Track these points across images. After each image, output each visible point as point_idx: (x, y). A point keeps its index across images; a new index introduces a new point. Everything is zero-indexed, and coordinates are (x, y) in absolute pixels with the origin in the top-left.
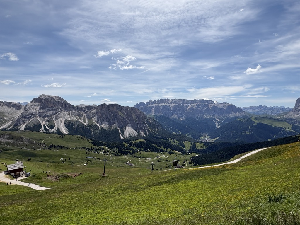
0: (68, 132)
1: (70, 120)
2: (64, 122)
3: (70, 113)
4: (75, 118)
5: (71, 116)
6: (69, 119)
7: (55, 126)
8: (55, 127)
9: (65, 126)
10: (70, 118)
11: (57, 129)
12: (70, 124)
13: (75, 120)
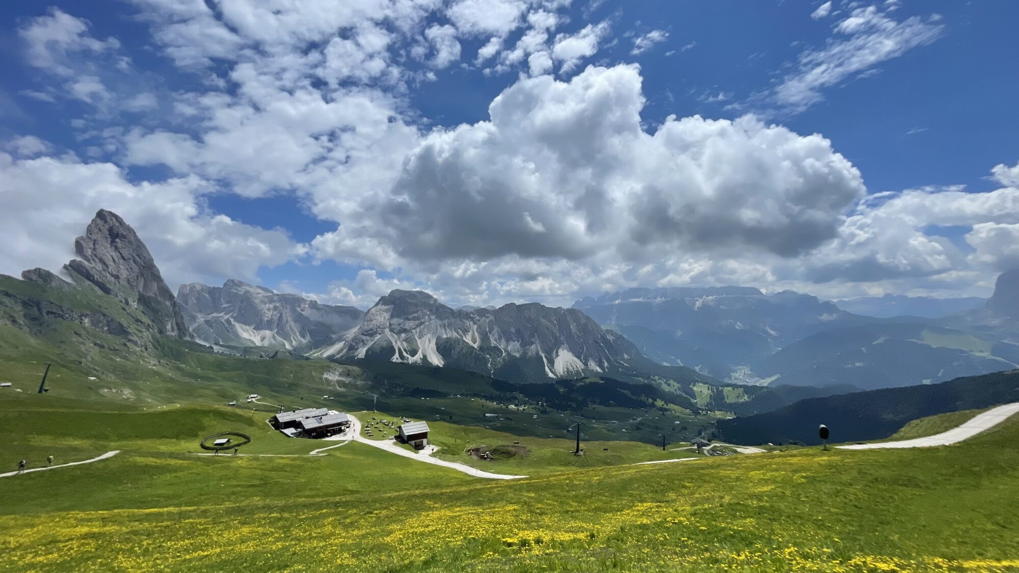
0: (443, 362)
1: (446, 338)
2: (435, 341)
3: (447, 324)
4: (455, 334)
5: (448, 330)
6: (445, 336)
7: (418, 351)
8: (419, 353)
9: (437, 350)
10: (447, 334)
11: (422, 357)
12: (446, 346)
13: (456, 337)
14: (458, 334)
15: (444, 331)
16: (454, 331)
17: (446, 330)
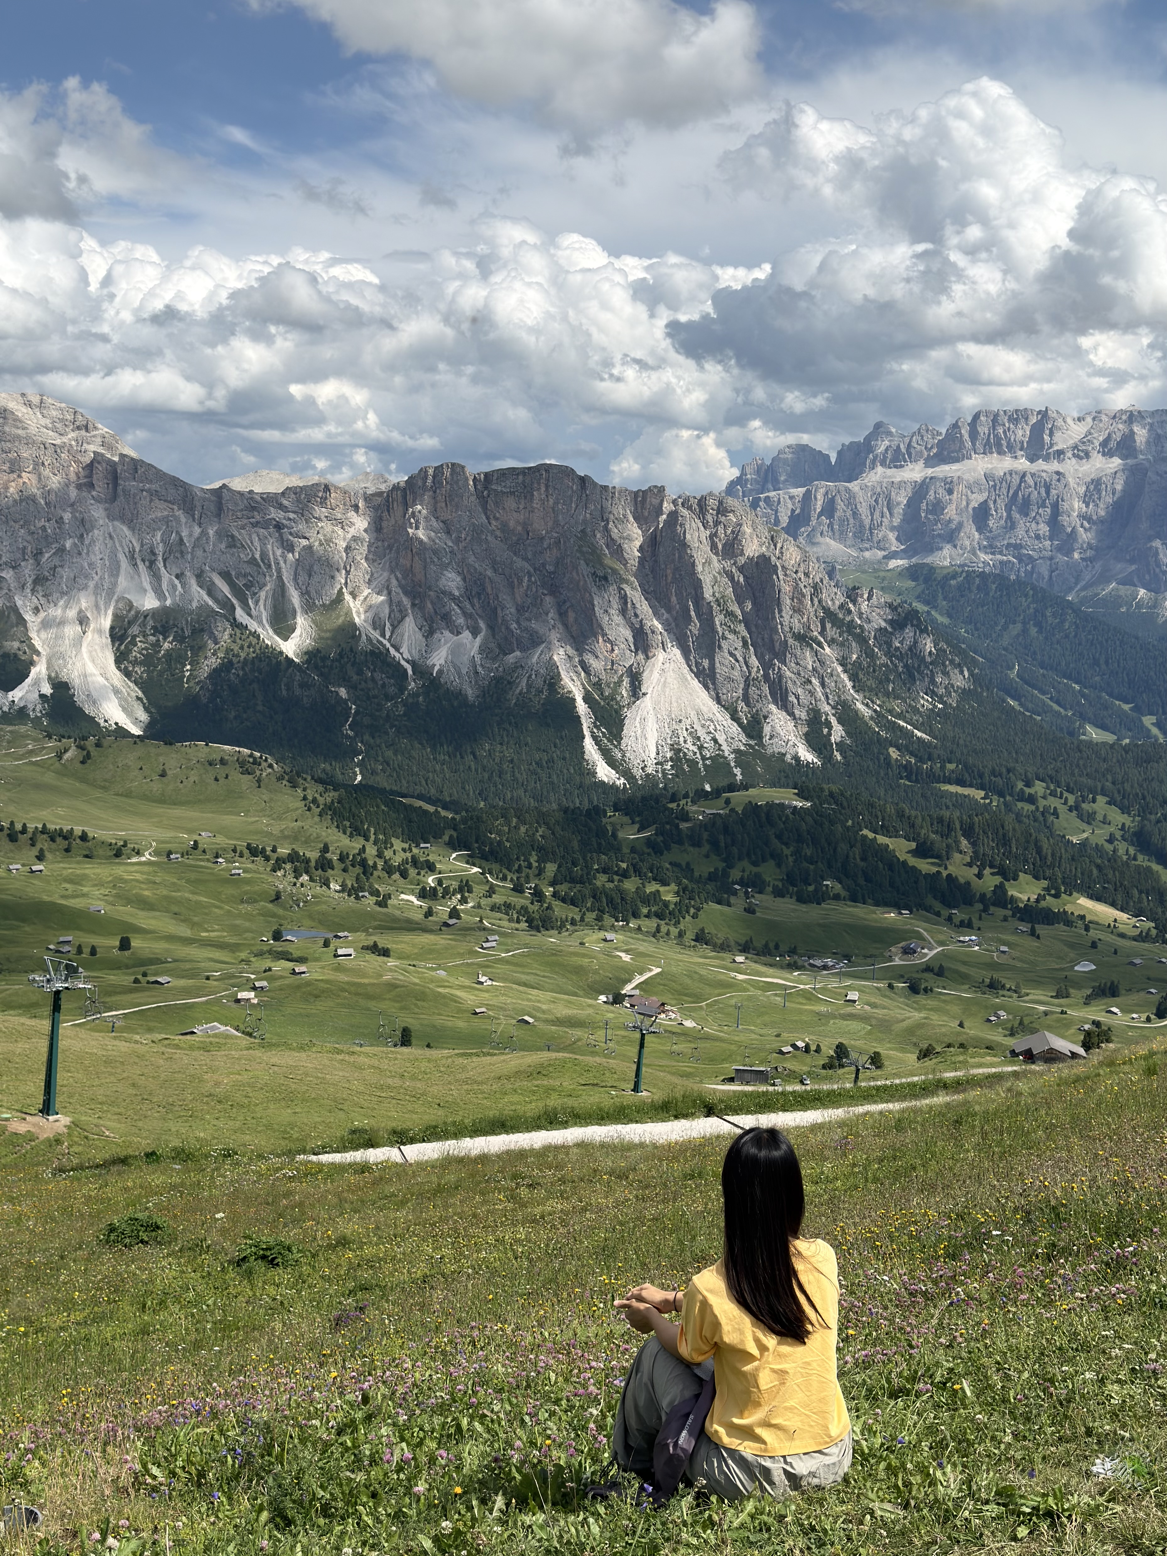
0: (143, 716)
1: (154, 613)
2: (107, 622)
3: (160, 549)
4: (199, 596)
5: (165, 577)
6: (150, 603)
7: (32, 663)
8: (34, 671)
9: (118, 662)
10: (160, 595)
11: (47, 690)
12: (157, 645)
13: (203, 607)
14: (210, 593)
15: (146, 580)
16: (193, 582)
17: (156, 577)
